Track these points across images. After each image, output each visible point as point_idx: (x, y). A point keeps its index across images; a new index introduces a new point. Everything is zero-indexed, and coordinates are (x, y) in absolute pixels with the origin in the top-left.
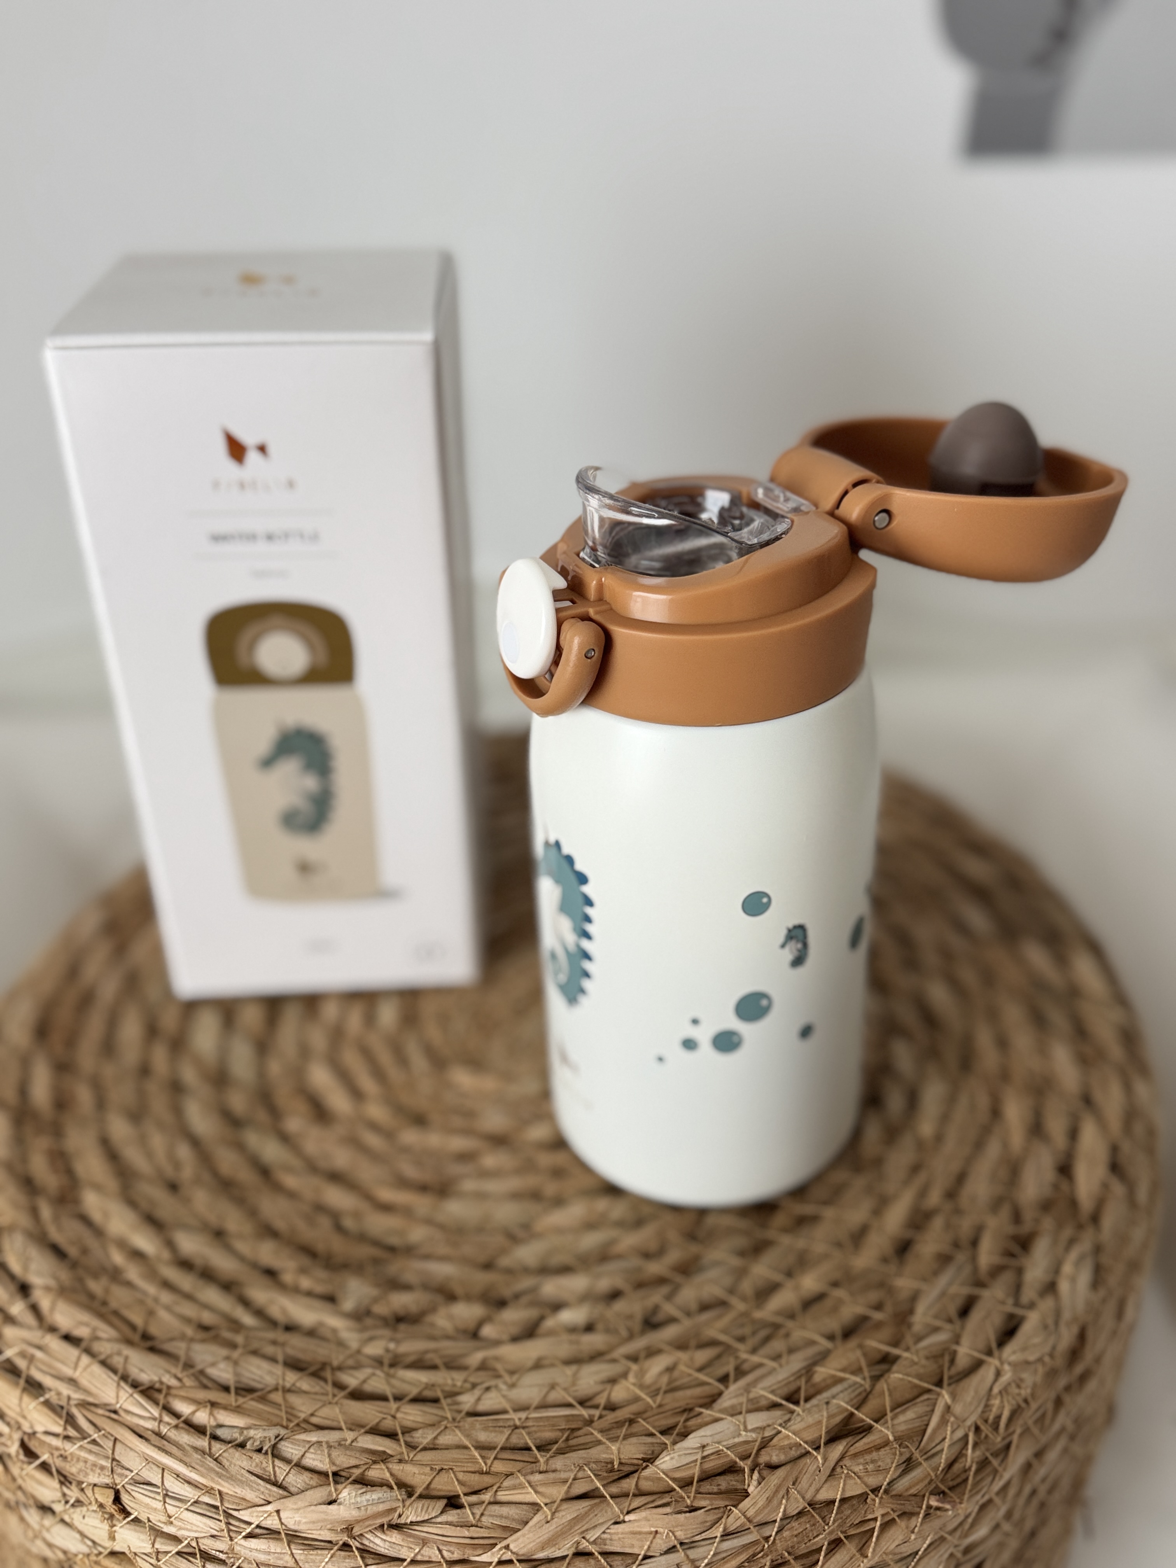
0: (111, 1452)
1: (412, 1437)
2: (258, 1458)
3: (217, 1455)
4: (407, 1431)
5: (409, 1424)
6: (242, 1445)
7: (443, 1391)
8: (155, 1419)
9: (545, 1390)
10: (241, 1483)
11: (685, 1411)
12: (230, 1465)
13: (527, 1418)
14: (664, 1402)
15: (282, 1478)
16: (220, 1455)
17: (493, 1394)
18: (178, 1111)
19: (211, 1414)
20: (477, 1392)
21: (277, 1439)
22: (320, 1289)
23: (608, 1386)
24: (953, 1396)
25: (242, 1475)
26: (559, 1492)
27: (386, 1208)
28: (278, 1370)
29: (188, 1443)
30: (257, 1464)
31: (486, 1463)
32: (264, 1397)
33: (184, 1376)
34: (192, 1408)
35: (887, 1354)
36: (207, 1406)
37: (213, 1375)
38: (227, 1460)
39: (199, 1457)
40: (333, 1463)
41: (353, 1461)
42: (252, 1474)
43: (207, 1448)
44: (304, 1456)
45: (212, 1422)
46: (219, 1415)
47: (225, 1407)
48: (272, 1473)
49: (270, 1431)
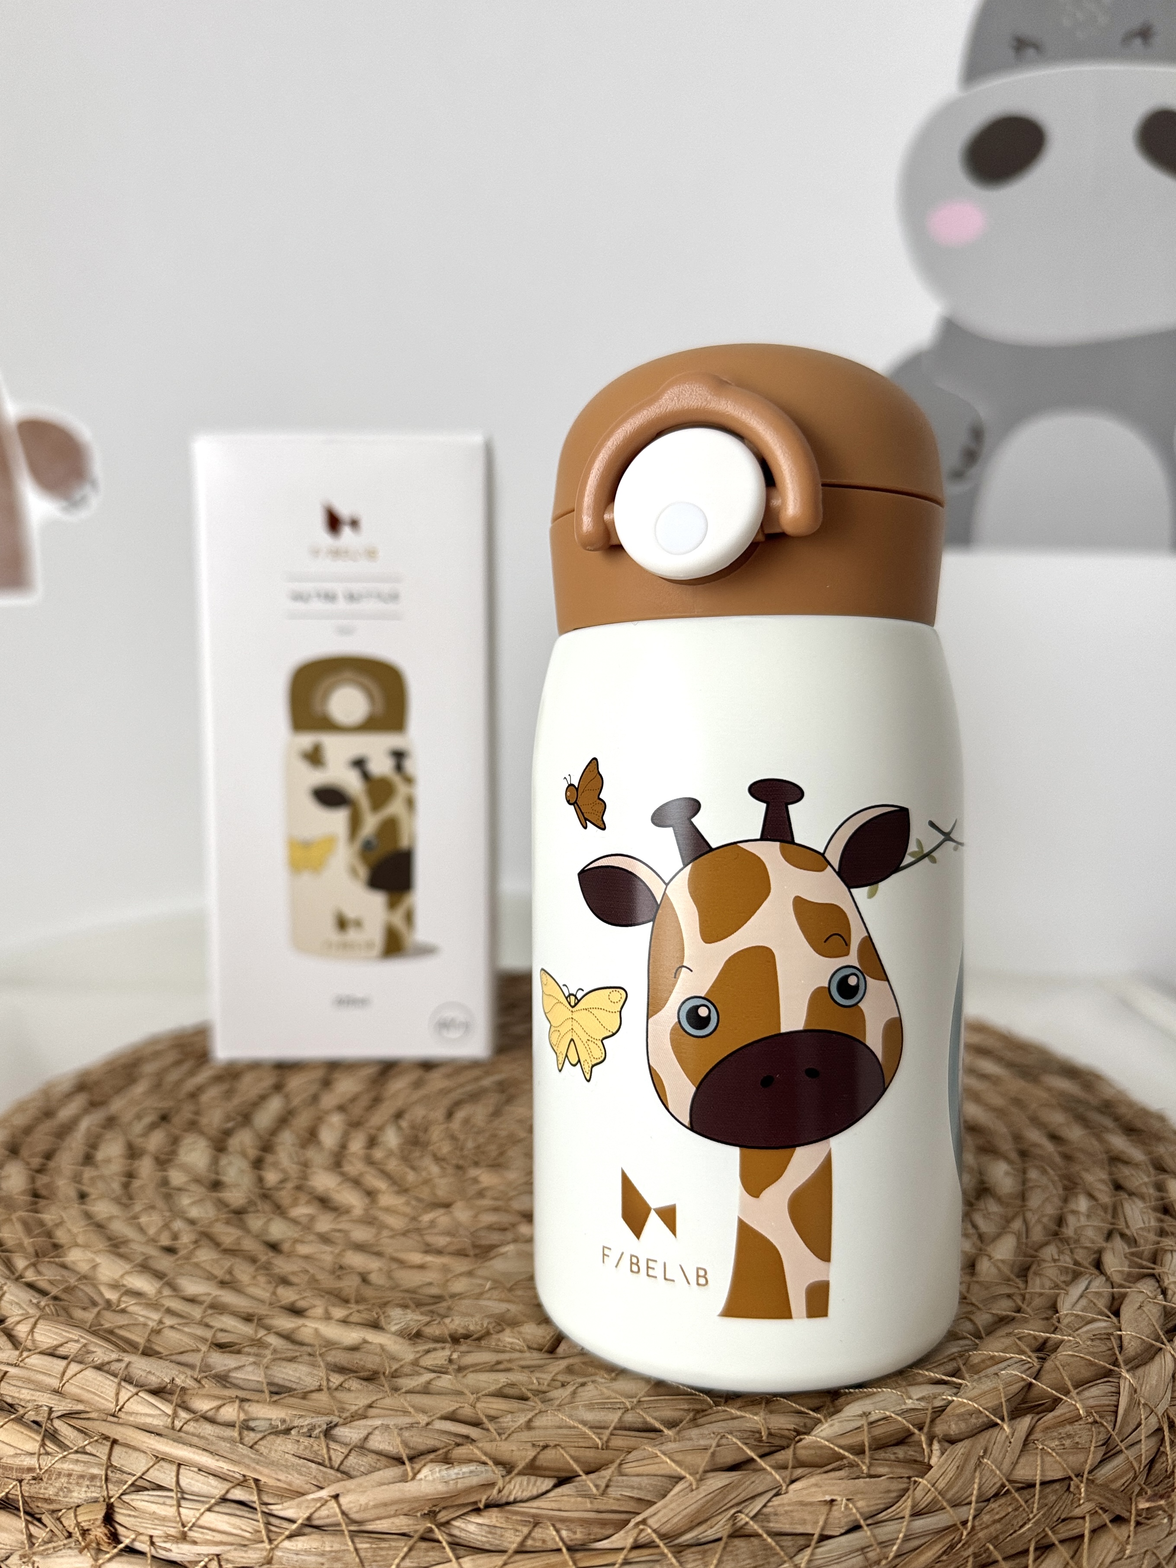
0: (105, 1458)
1: (501, 1422)
3: (252, 1443)
4: (493, 1418)
5: (493, 1413)
6: (285, 1432)
7: (529, 1390)
8: (166, 1415)
10: (287, 1467)
12: (270, 1452)
15: (339, 1462)
16: (255, 1443)
19: (241, 1409)
21: (330, 1426)
24: (1136, 1377)
25: (286, 1461)
26: (702, 1461)
28: (320, 1373)
29: (212, 1434)
30: (306, 1448)
31: (600, 1439)
32: (305, 1396)
33: (202, 1378)
34: (215, 1404)
35: (1046, 1340)
36: (234, 1402)
37: (237, 1378)
38: (265, 1447)
39: (228, 1445)
40: (405, 1444)
41: (431, 1443)
42: (300, 1457)
43: (238, 1439)
44: (366, 1438)
45: (242, 1416)
46: (250, 1409)
47: (258, 1402)
48: (326, 1456)
49: (319, 1419)
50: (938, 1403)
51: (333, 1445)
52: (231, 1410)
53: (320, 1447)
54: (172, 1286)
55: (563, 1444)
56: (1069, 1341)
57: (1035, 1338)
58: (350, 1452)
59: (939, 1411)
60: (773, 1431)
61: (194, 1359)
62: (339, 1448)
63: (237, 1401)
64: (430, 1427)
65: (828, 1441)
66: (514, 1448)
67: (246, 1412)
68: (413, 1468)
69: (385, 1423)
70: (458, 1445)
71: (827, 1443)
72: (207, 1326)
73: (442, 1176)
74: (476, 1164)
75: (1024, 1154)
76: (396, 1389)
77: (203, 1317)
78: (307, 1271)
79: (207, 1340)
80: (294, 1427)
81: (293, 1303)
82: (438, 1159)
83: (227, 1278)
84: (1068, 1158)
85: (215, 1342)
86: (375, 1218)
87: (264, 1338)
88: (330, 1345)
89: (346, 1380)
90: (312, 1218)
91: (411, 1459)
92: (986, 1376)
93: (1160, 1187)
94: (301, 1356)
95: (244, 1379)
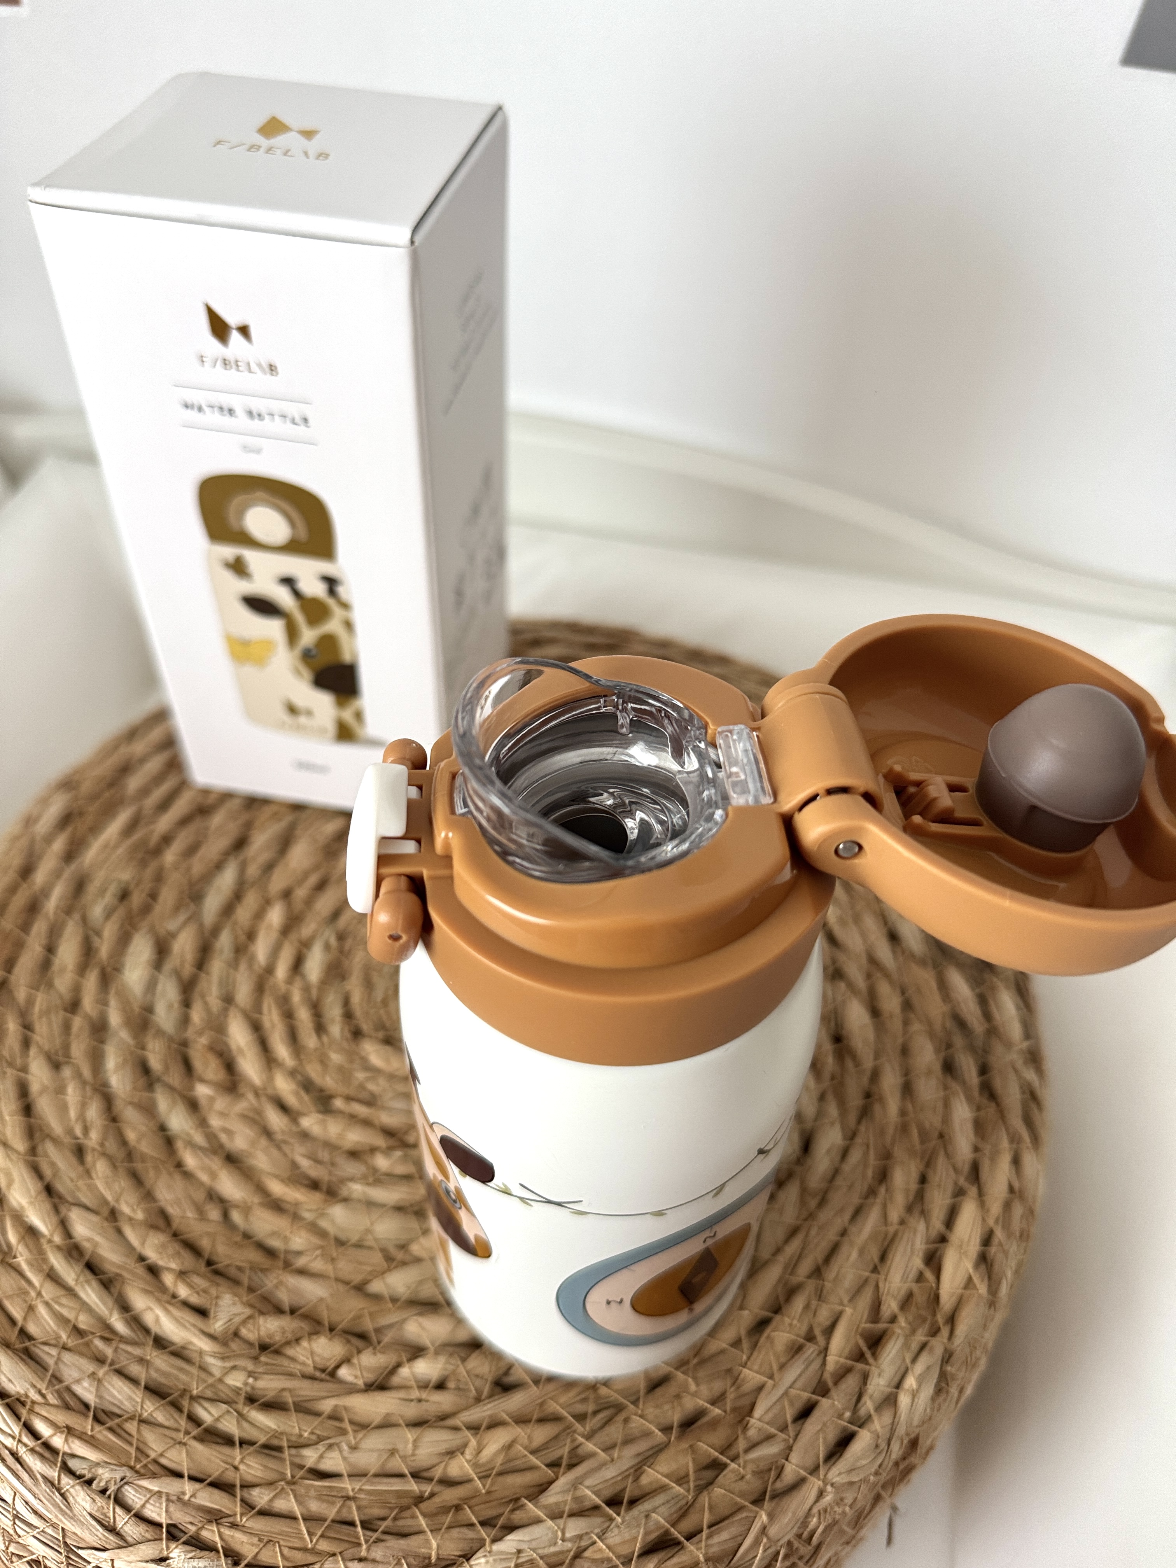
1: (250, 1494)
2: (100, 1501)
3: (65, 1489)
4: (246, 1486)
5: (249, 1478)
6: (89, 1482)
7: (288, 1441)
8: (14, 1438)
9: (385, 1456)
10: (83, 1524)
11: (511, 1501)
12: (74, 1504)
13: (361, 1490)
14: (493, 1489)
15: (121, 1527)
16: (67, 1490)
17: (335, 1454)
18: (96, 1058)
19: (66, 1440)
20: (321, 1447)
21: (122, 1483)
22: (194, 1300)
23: (447, 1458)
24: (771, 1516)
25: (84, 1516)
27: (276, 1206)
28: (138, 1395)
29: (40, 1471)
30: (99, 1507)
36: (63, 1432)
38: (73, 1497)
39: (48, 1489)
40: (168, 1514)
41: (187, 1521)
42: (94, 1518)
43: (57, 1483)
44: (144, 1504)
45: (66, 1450)
46: (72, 1443)
47: (81, 1434)
48: (111, 1519)
51: (118, 1509)
53: (109, 1509)
55: (282, 1543)
58: (128, 1519)
63: (66, 1431)
66: (245, 1541)
67: (69, 1446)
68: (167, 1546)
72: (76, 1298)
77: (76, 1283)
79: (69, 1322)
80: (96, 1479)
85: (75, 1327)
87: (115, 1323)
89: (156, 1408)
91: (170, 1531)
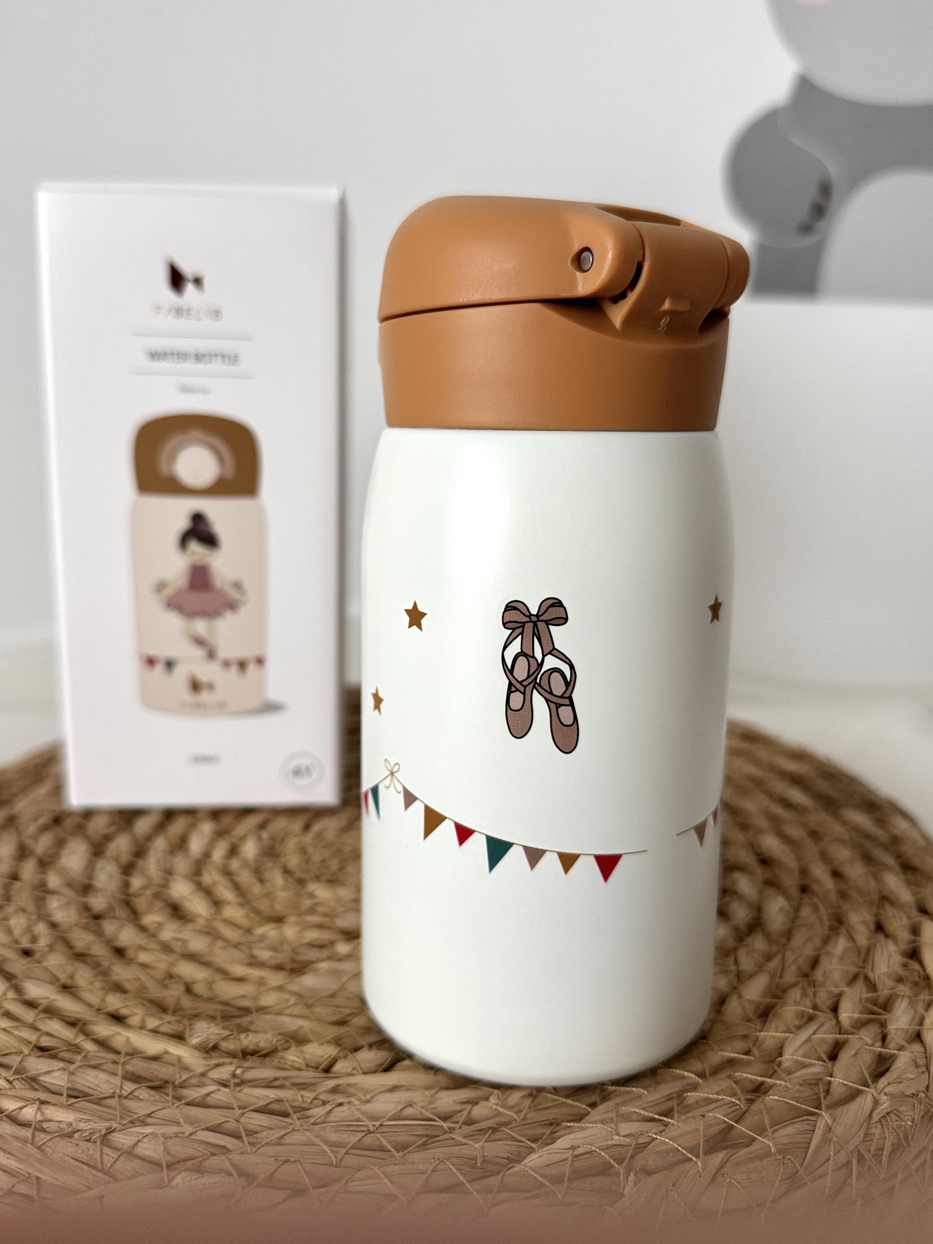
1: (256, 1137)
2: (85, 1146)
3: (40, 1144)
6: (69, 1136)
7: (292, 1106)
9: (399, 1107)
10: (65, 1169)
13: (381, 1125)
14: (529, 1117)
15: (109, 1166)
16: (44, 1144)
17: (345, 1108)
19: (39, 1110)
20: (328, 1107)
21: (109, 1131)
22: (165, 1028)
23: (469, 1107)
24: (834, 1118)
25: (65, 1162)
26: (417, 1183)
28: (117, 1081)
30: (83, 1151)
31: (336, 1157)
32: (99, 1101)
33: (14, 1080)
34: (19, 1104)
35: (762, 1083)
36: (35, 1103)
37: (46, 1082)
38: (50, 1148)
39: (20, 1145)
40: (167, 1151)
41: (190, 1152)
42: (76, 1160)
43: (30, 1141)
44: (135, 1145)
45: (39, 1117)
46: (46, 1111)
47: (55, 1105)
48: (99, 1160)
49: (102, 1124)
50: (641, 1140)
51: (106, 1150)
52: (30, 1111)
53: (94, 1151)
54: (18, 989)
55: (302, 1160)
56: (780, 1085)
57: (751, 1081)
58: (119, 1157)
59: (641, 1148)
60: (487, 1159)
61: (14, 1061)
62: (110, 1153)
63: (37, 1103)
64: (193, 1137)
65: (533, 1171)
66: (259, 1162)
67: (43, 1114)
68: (168, 1176)
69: (155, 1132)
70: (214, 1155)
71: (532, 1173)
72: (37, 1029)
73: (285, 889)
74: (317, 878)
75: (804, 889)
76: (178, 1098)
77: (35, 1020)
78: (139, 979)
79: (30, 1043)
80: (79, 1131)
81: (117, 1010)
82: (287, 871)
83: (69, 982)
84: (843, 895)
85: (38, 1045)
86: (215, 929)
87: (81, 1043)
88: (134, 1053)
89: (136, 1089)
90: (160, 925)
91: (169, 1167)
92: (693, 1117)
93: (915, 931)
94: (106, 1063)
95: (51, 1084)
